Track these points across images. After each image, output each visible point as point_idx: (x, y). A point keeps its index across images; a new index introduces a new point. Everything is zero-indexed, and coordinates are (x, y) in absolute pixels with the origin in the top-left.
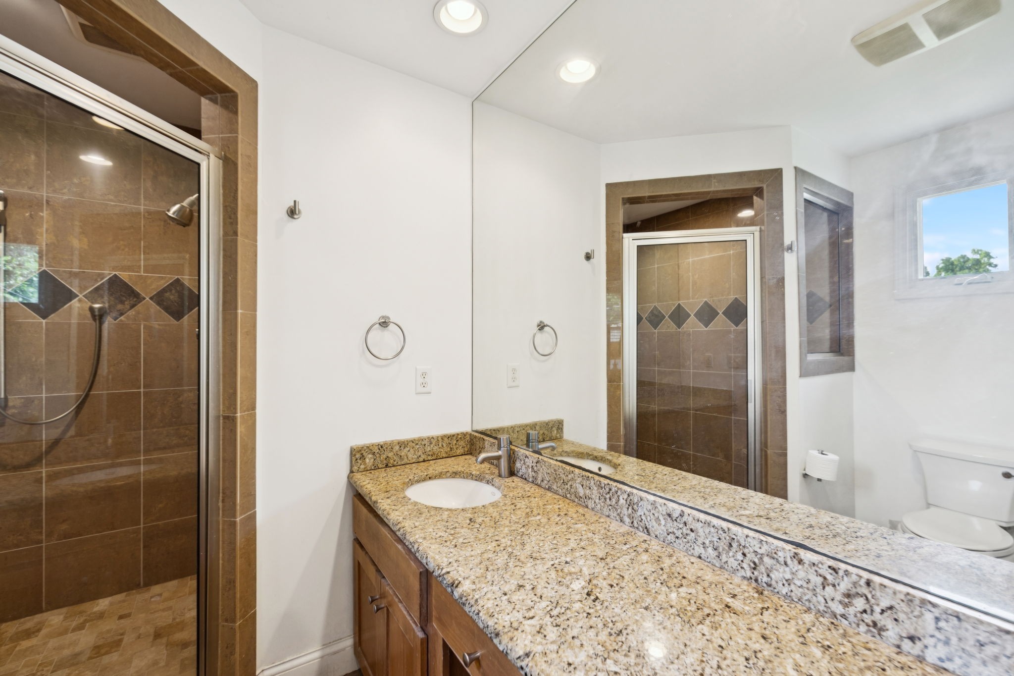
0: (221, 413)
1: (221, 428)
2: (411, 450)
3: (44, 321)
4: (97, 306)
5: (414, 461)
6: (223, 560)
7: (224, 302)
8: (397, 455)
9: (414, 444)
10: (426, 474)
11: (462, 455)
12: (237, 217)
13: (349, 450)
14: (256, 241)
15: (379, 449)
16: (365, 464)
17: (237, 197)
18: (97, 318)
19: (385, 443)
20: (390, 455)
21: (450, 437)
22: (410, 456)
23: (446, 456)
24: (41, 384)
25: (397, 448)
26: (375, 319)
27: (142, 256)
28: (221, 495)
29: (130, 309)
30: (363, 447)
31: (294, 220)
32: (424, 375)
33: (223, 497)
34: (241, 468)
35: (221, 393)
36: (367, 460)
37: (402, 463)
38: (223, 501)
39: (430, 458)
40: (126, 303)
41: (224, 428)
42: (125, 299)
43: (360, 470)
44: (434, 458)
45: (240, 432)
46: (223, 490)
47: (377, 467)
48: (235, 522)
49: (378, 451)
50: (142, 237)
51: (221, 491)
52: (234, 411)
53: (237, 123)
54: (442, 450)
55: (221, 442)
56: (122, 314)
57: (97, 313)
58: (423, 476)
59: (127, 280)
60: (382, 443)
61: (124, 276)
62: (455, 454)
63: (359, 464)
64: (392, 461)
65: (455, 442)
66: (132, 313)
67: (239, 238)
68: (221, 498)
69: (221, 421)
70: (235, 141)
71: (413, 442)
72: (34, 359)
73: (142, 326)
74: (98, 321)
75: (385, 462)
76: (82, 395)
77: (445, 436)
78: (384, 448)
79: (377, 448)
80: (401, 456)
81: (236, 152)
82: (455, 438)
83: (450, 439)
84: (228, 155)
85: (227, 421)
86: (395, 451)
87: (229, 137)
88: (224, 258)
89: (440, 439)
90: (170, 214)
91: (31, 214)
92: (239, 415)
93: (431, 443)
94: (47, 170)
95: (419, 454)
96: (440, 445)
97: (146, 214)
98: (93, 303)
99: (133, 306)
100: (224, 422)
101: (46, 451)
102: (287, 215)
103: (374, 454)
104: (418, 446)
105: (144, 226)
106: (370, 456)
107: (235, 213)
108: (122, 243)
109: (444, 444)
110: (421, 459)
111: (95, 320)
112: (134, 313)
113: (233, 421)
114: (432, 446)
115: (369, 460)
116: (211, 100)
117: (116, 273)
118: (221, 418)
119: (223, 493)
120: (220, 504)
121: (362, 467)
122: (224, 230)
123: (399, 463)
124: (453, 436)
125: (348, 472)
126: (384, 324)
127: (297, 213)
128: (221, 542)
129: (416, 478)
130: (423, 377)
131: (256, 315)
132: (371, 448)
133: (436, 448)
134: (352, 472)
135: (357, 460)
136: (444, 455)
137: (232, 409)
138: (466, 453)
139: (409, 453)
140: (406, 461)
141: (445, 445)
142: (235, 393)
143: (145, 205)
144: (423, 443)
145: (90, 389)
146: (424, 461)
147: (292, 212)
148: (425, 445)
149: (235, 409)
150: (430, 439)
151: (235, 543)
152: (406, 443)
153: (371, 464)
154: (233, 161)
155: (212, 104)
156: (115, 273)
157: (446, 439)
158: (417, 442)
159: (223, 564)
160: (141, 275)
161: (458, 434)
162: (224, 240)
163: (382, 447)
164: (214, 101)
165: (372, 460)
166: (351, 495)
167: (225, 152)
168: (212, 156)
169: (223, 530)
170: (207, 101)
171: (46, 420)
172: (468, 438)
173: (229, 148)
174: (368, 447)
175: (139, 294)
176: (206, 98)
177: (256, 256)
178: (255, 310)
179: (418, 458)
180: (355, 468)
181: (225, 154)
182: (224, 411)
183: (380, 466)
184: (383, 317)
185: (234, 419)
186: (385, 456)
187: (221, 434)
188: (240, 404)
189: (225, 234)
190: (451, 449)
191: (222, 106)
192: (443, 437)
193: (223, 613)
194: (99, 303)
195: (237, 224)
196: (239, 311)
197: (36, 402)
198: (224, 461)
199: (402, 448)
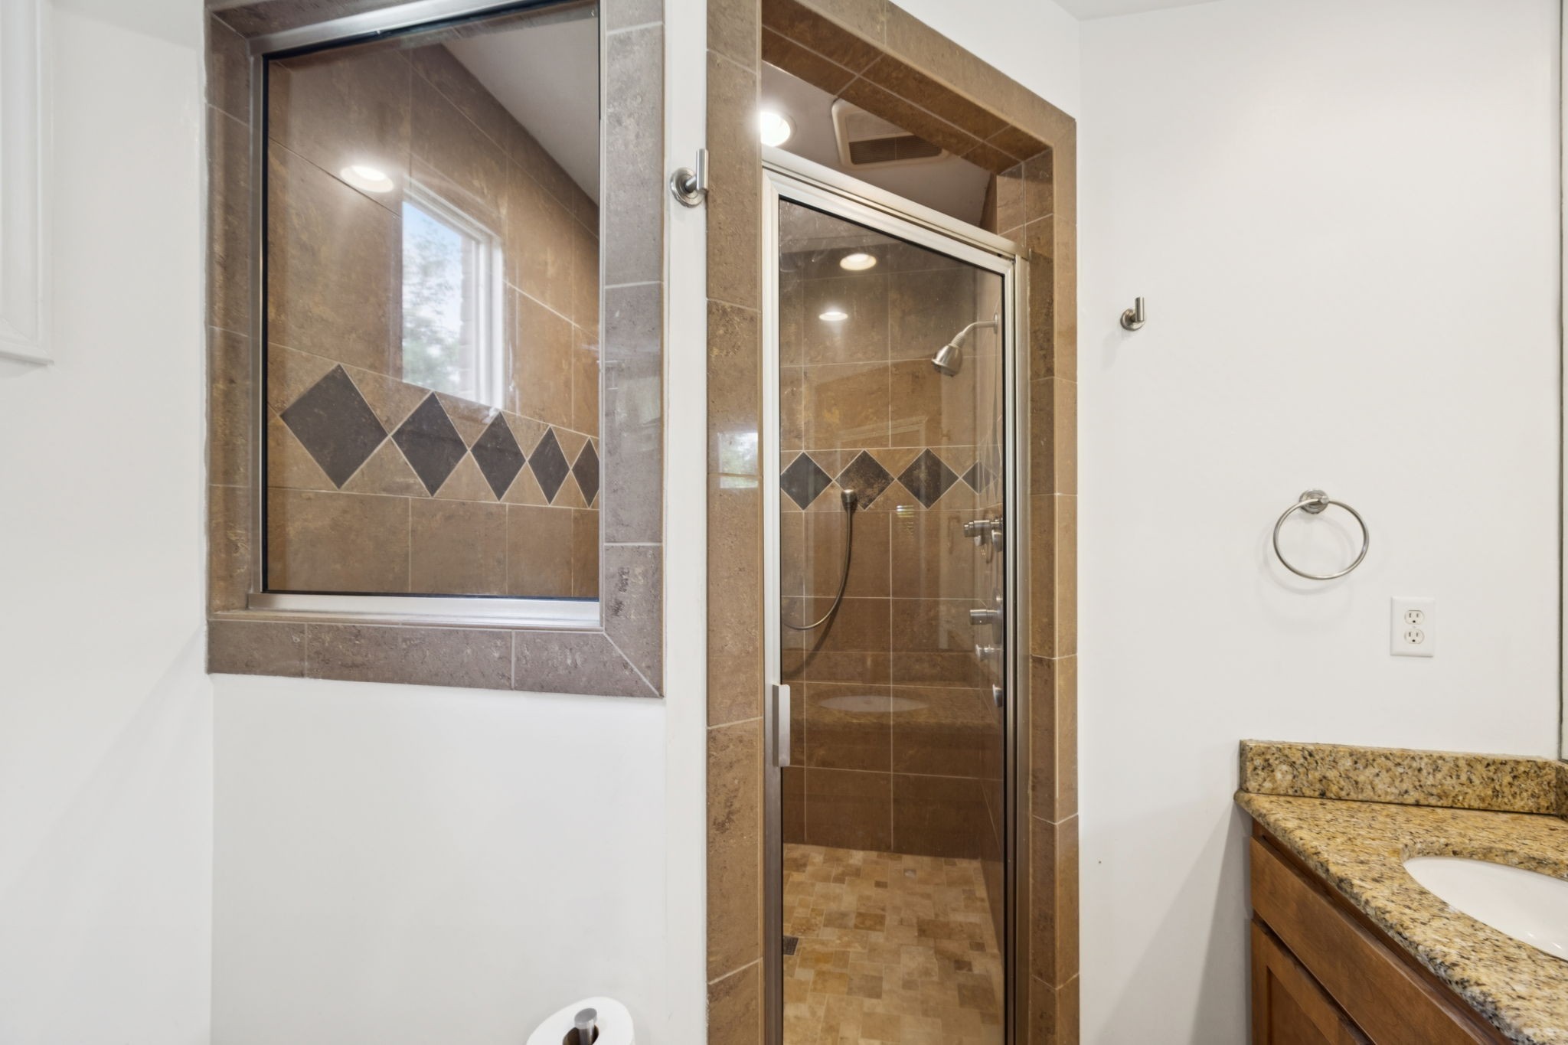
0: (1030, 653)
1: (1030, 676)
2: (1384, 774)
3: (803, 511)
4: (848, 491)
5: (1389, 798)
6: (1034, 878)
7: (1033, 481)
8: (1348, 778)
9: (1390, 764)
10: (1443, 841)
11: (1531, 813)
12: (1053, 345)
13: (1238, 744)
14: (1075, 379)
15: (1305, 758)
16: (1274, 780)
17: (1052, 312)
18: (849, 506)
19: (1320, 749)
20: (1332, 774)
21: (1496, 765)
22: (1380, 787)
23: (1482, 805)
24: (802, 584)
25: (1348, 763)
26: (1292, 499)
27: (890, 422)
28: (1031, 777)
29: (879, 494)
30: (1269, 748)
31: (1132, 333)
32: (1414, 615)
33: (1033, 782)
34: (1060, 743)
35: (1030, 623)
36: (1278, 775)
37: (1361, 797)
38: (1034, 788)
39: (1433, 801)
40: (875, 486)
41: (1034, 676)
42: (873, 481)
43: (1263, 790)
44: (1444, 802)
45: (1059, 686)
46: (1033, 771)
47: (1299, 793)
48: (1052, 829)
49: (1302, 760)
50: (890, 400)
51: (1031, 772)
52: (1050, 651)
53: (1051, 194)
54: (1469, 791)
55: (1030, 698)
56: (871, 501)
57: (848, 501)
58: (1436, 844)
59: (875, 458)
60: (1311, 748)
61: (872, 451)
62: (1507, 808)
63: (1260, 779)
64: (1335, 788)
65: (1508, 779)
66: (880, 499)
67: (1055, 378)
68: (1030, 783)
69: (1031, 665)
70: (1049, 225)
71: (1387, 758)
72: (796, 555)
73: (891, 515)
74: (849, 511)
75: (1318, 786)
76: (835, 599)
77: (1478, 760)
78: (1317, 757)
79: (1299, 754)
80: (1357, 783)
81: (1050, 242)
82: (1508, 768)
83: (1492, 768)
84: (1038, 251)
85: (1037, 665)
86: (1342, 769)
87: (1040, 221)
88: (1032, 412)
89: (1462, 763)
90: (937, 361)
91: (792, 390)
92: (1057, 658)
93: (1437, 769)
94: (805, 337)
95: (1405, 786)
96: (1464, 778)
97: (894, 369)
98: (844, 488)
99: (881, 490)
100: (1034, 667)
101: (807, 661)
102: (1121, 328)
103: (1292, 764)
104: (1400, 770)
105: (892, 385)
106: (1285, 767)
107: (1049, 338)
108: (870, 410)
109: (1473, 778)
110: (1410, 799)
111: (846, 509)
112: (882, 499)
113: (1049, 667)
114: (1439, 776)
115: (1282, 775)
116: (1012, 175)
117: (865, 449)
118: (1031, 660)
119: (1034, 776)
120: (1030, 792)
121: (1268, 785)
122: (1032, 370)
123: (1353, 796)
124: (1504, 763)
125: (1235, 788)
126: (1315, 505)
127: (1142, 319)
128: (1031, 851)
129: (1419, 846)
130: (1410, 620)
131: (1076, 498)
132: (1287, 752)
133: (1449, 782)
134: (1243, 788)
135: (1255, 769)
136: (1476, 804)
137: (1047, 648)
138: (1543, 811)
139: (1377, 781)
140: (1368, 794)
141: (1477, 781)
142: (1051, 624)
143: (892, 358)
144: (1415, 765)
145: (842, 595)
146: (1417, 805)
147: (1130, 321)
148: (1420, 770)
149: (1052, 649)
150: (1436, 762)
151: (1053, 860)
152: (1370, 757)
153: (1285, 784)
154: (1045, 258)
155: (1012, 180)
156: (863, 449)
157: (1480, 768)
158: (1398, 760)
159: (1033, 885)
160: (889, 450)
161: (1518, 762)
162: (1032, 384)
163: (1311, 755)
164: (1016, 175)
165: (1289, 777)
166: (1242, 832)
167: (1033, 248)
168: (1018, 258)
169: (1034, 833)
170: (1006, 179)
171: (806, 625)
172: (1552, 776)
173: (1039, 239)
174: (1280, 750)
175: (888, 474)
176: (1004, 175)
177: (1076, 403)
178: (1075, 492)
179: (1401, 794)
180: (1252, 785)
181: (1033, 252)
182: (1034, 650)
183: (1308, 792)
184: (1310, 495)
185: (1050, 665)
186: (1317, 775)
187: (1030, 684)
188: (1059, 642)
189: (1035, 374)
190: (1496, 793)
191: (1027, 178)
192: (1472, 762)
193: (1035, 960)
194: (849, 488)
195: (1052, 356)
196: (1057, 494)
197: (798, 604)
198: (1035, 727)
199: (1360, 766)
